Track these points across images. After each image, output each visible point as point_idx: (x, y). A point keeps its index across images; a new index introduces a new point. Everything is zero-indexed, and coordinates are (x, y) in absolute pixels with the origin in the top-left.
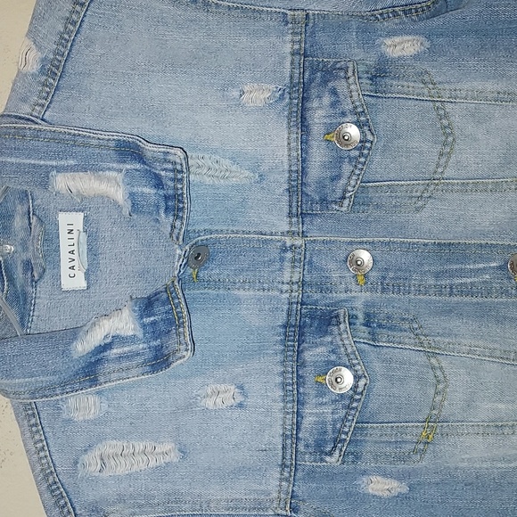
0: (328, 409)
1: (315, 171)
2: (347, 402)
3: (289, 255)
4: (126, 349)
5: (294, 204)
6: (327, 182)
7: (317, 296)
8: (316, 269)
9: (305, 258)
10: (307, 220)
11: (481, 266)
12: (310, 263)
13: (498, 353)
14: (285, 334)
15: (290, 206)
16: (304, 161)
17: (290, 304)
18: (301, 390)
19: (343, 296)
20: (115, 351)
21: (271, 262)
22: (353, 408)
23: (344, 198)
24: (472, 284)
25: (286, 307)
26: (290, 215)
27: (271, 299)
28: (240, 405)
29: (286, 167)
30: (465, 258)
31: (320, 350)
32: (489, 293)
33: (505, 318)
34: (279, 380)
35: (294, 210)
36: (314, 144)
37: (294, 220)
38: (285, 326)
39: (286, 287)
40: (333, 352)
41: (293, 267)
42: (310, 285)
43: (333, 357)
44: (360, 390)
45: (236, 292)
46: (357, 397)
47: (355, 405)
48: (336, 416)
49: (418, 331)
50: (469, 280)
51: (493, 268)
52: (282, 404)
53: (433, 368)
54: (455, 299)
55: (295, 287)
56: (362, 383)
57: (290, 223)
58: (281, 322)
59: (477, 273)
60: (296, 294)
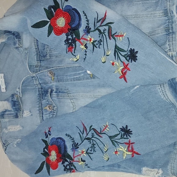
0: (48, 115)
2: (52, 113)
4: (9, 113)
6: (42, 50)
7: (45, 86)
8: (42, 79)
9: (38, 78)
10: (41, 62)
11: (80, 72)
15: (37, 58)
16: (38, 45)
19: (50, 85)
20: (7, 113)
22: (53, 115)
23: (47, 54)
24: (79, 77)
25: (37, 90)
26: (37, 61)
27: (34, 88)
28: (32, 115)
29: (34, 47)
30: (76, 70)
32: (84, 79)
33: (90, 86)
34: (38, 109)
38: (39, 95)
41: (36, 81)
42: (42, 84)
43: (47, 102)
44: (55, 110)
46: (54, 112)
47: (54, 114)
48: (50, 117)
49: (68, 93)
50: (78, 76)
51: (84, 72)
53: (72, 103)
54: (75, 82)
56: (55, 108)
57: (37, 63)
58: (37, 94)
59: (80, 74)
60: (39, 86)
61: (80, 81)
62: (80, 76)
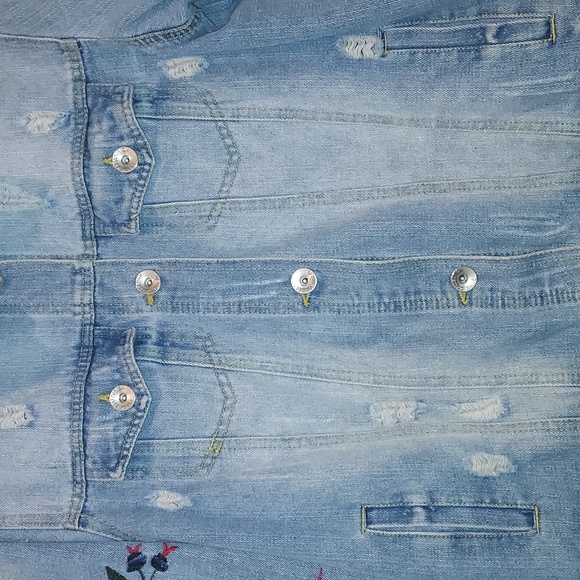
0: (110, 427)
1: (99, 196)
2: (129, 420)
3: (79, 278)
5: (87, 227)
6: (112, 205)
7: (110, 317)
8: (108, 290)
9: (95, 280)
10: (101, 242)
11: (267, 282)
12: (102, 284)
13: (290, 368)
14: (79, 355)
15: (83, 230)
16: (87, 185)
17: (84, 325)
18: (88, 409)
19: (135, 316)
21: (63, 285)
22: (135, 425)
23: (130, 220)
24: (261, 301)
25: (78, 329)
26: (84, 238)
27: (64, 321)
28: (31, 425)
29: (72, 192)
30: (252, 276)
31: (105, 369)
32: (276, 309)
34: (67, 399)
35: (88, 233)
36: (94, 168)
37: (89, 243)
38: (78, 347)
39: (78, 309)
40: (118, 371)
41: (84, 289)
42: (103, 306)
43: (117, 376)
44: (142, 407)
45: (31, 316)
46: (140, 414)
47: (137, 422)
48: (118, 433)
49: (211, 349)
50: (257, 297)
51: (279, 284)
52: (68, 423)
53: (221, 384)
54: (244, 316)
55: (87, 309)
56: (144, 400)
57: (86, 246)
58: (73, 343)
59: (262, 289)
60: (89, 316)
61: (262, 316)
62: (263, 296)
